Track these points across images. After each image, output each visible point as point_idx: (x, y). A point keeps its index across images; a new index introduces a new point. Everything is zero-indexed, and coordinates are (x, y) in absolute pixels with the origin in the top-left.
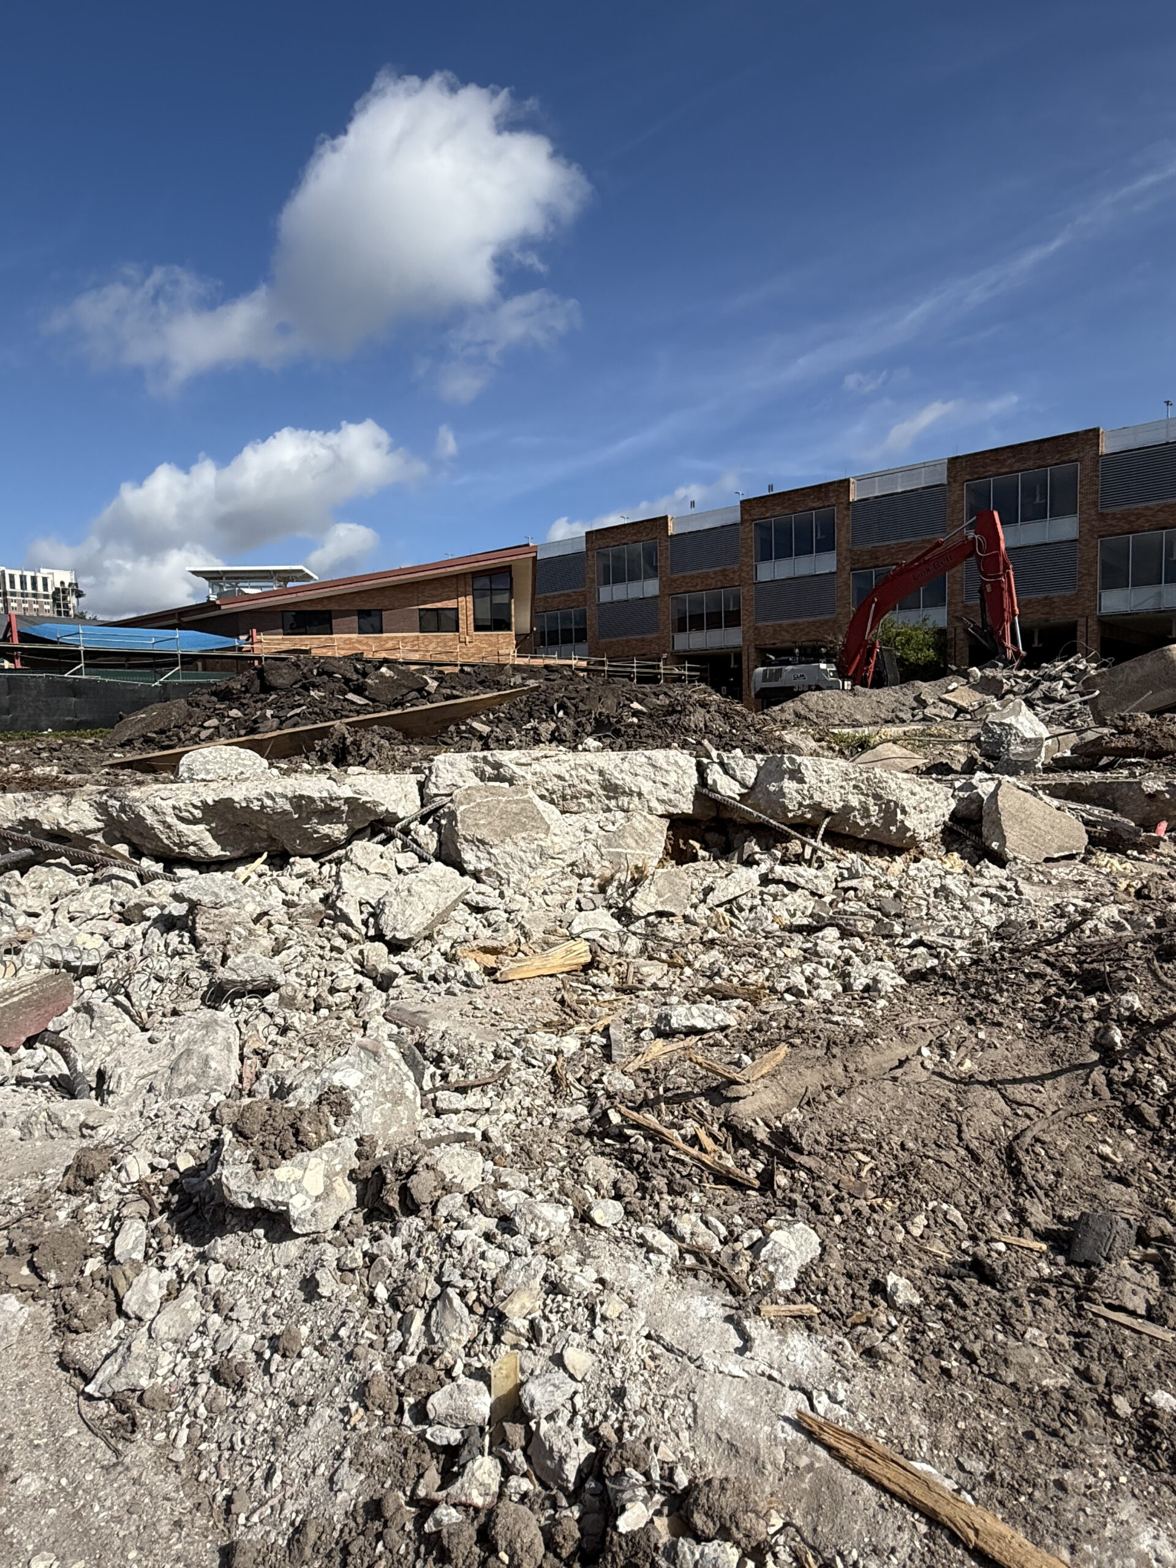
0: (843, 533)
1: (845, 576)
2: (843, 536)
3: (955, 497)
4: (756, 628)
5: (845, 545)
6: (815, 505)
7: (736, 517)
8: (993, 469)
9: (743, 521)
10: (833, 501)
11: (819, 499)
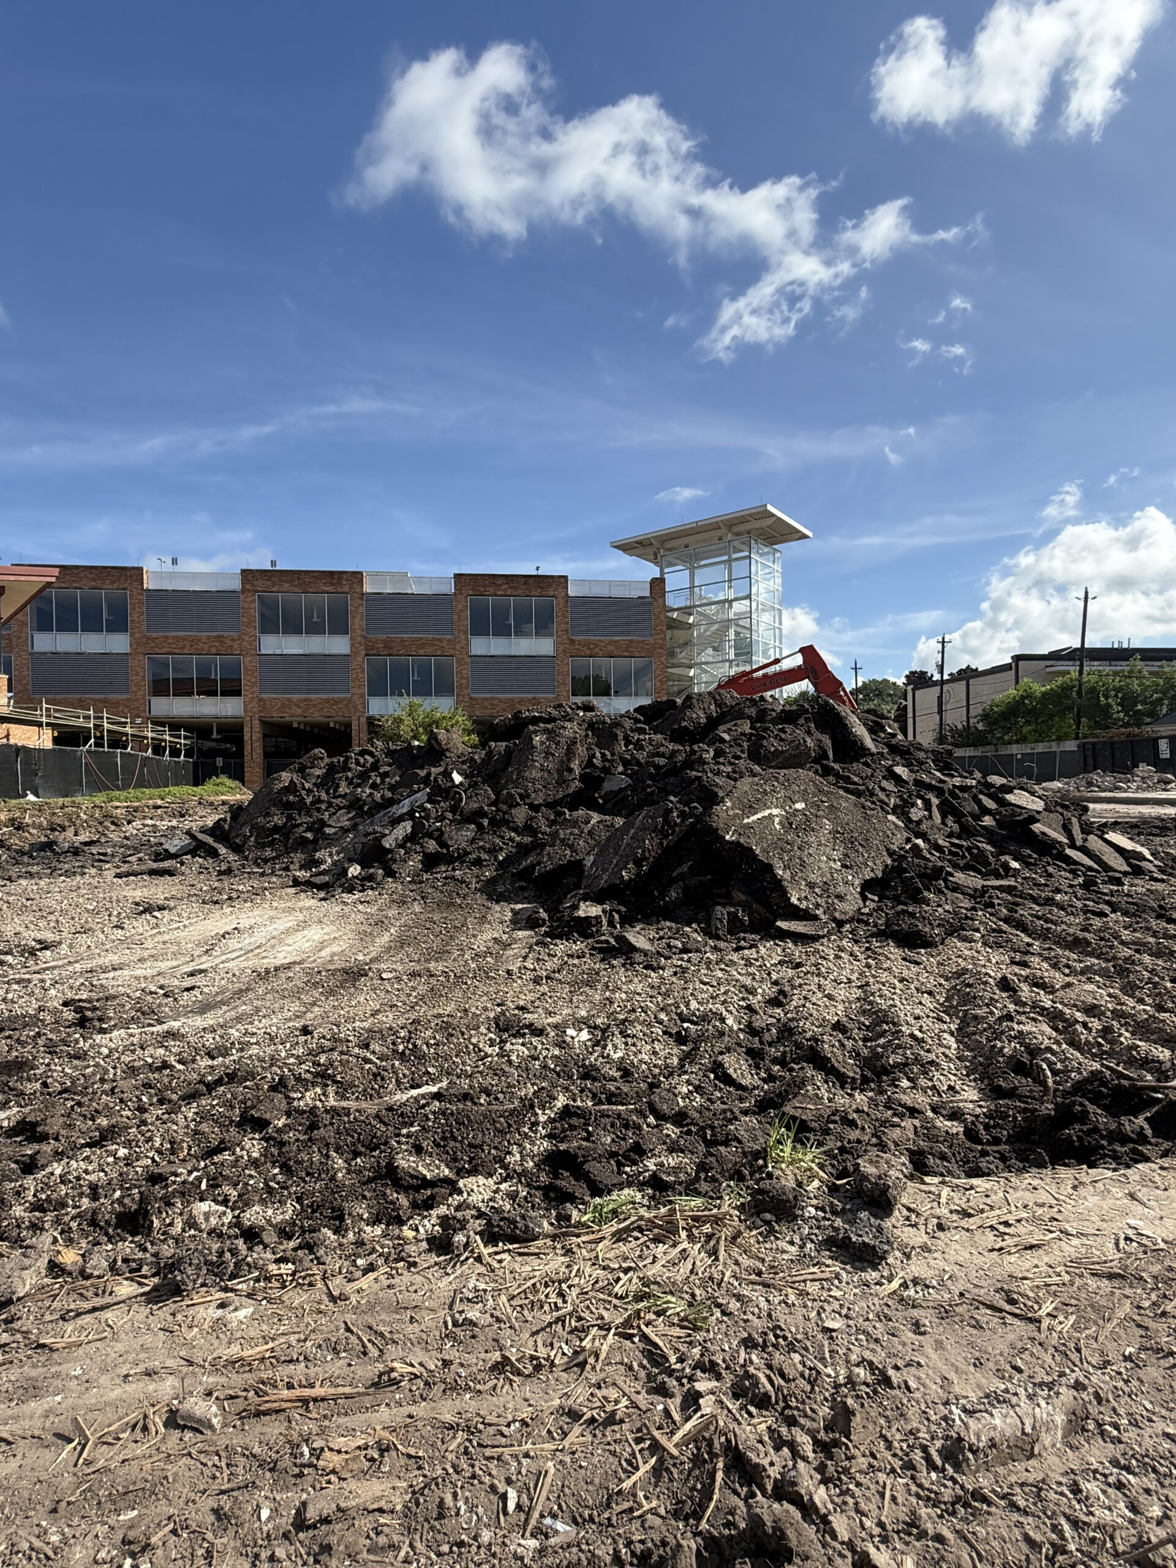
0: (357, 620)
1: (360, 659)
2: (357, 622)
3: (460, 606)
4: (261, 700)
5: (359, 632)
6: (329, 589)
7: (236, 584)
8: (491, 590)
9: (243, 590)
10: (346, 588)
11: (332, 584)
